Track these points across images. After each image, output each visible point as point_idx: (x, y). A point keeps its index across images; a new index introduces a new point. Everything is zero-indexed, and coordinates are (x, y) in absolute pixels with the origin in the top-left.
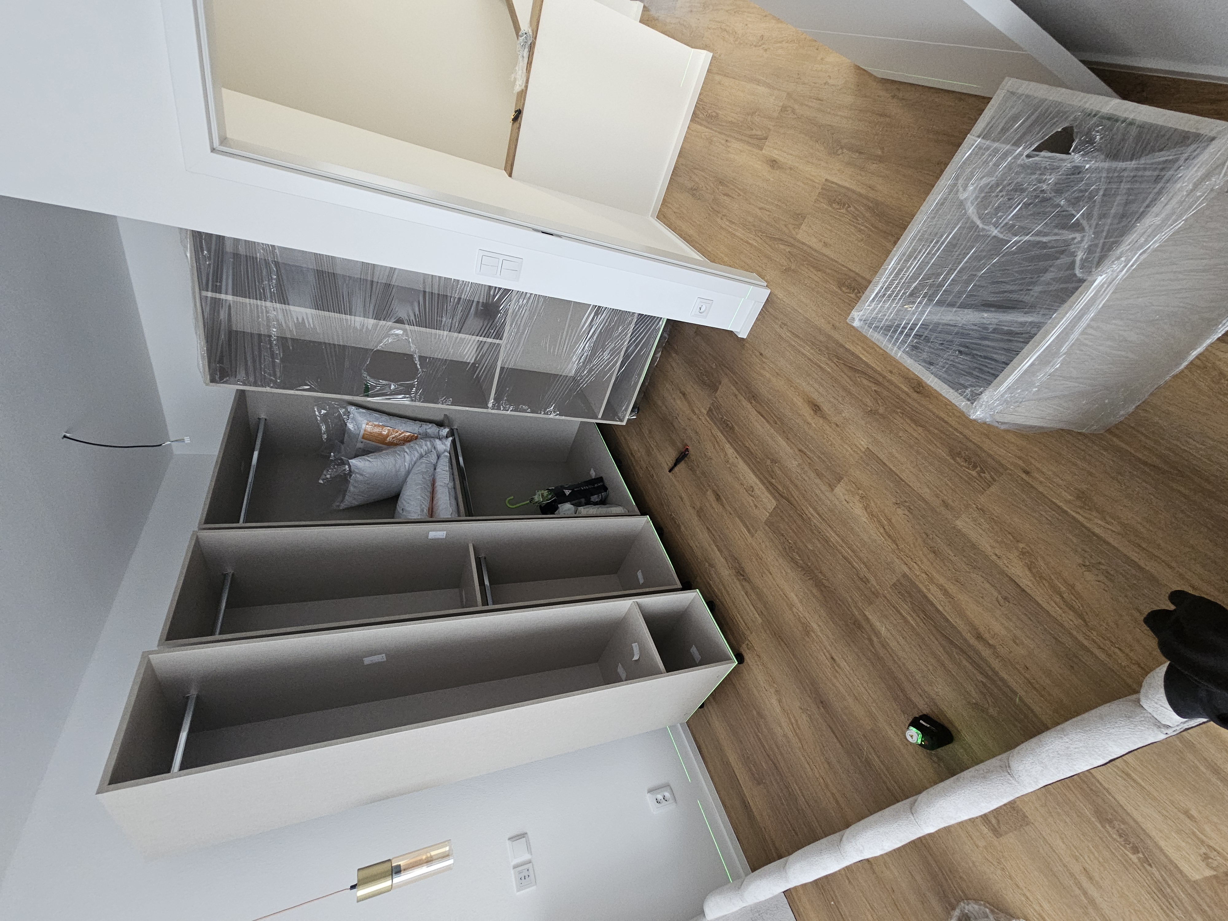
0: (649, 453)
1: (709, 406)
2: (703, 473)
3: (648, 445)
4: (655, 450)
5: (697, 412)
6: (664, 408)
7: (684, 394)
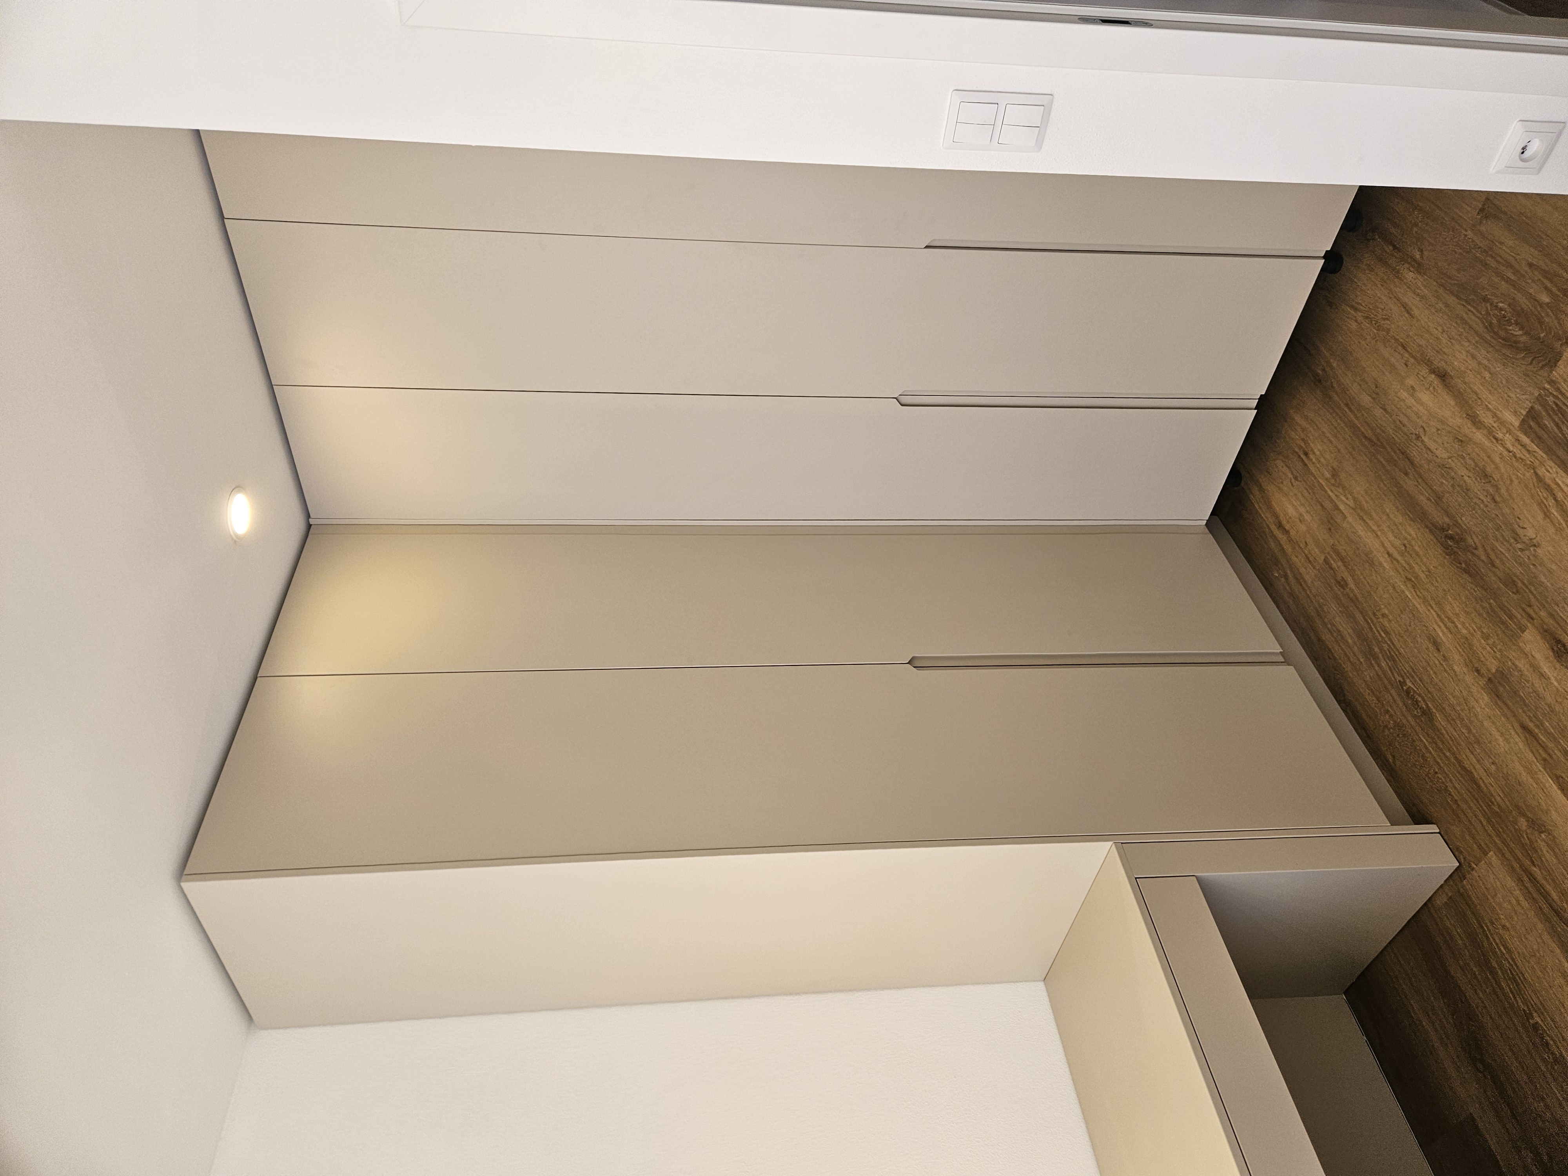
0: (1331, 524)
1: (1528, 404)
2: (1510, 582)
3: (1328, 505)
4: (1350, 519)
5: (1488, 420)
6: (1378, 412)
7: (1443, 376)
